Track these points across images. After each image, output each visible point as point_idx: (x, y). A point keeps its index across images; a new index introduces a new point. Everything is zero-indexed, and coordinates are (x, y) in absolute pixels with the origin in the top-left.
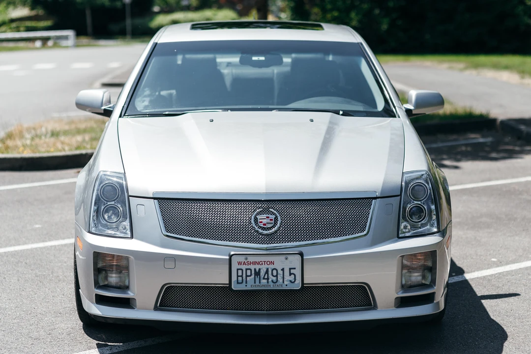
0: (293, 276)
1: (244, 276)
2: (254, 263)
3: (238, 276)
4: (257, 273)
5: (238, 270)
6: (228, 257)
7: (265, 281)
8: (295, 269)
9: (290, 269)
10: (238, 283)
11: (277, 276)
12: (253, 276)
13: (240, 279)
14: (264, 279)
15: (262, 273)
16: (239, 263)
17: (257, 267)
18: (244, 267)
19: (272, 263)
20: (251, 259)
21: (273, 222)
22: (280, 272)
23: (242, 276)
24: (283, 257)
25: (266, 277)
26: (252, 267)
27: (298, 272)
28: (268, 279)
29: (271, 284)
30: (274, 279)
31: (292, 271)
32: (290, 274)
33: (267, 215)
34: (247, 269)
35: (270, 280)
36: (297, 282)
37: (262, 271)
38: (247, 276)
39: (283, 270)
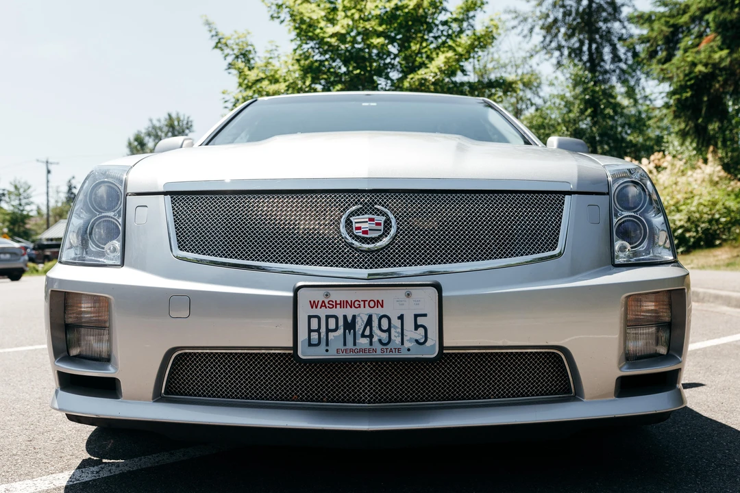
0: (421, 330)
1: (323, 330)
2: (344, 304)
3: (310, 331)
4: (350, 325)
5: (310, 317)
6: (291, 294)
7: (365, 341)
8: (425, 315)
9: (416, 316)
10: (310, 345)
11: (389, 331)
12: (341, 331)
13: (315, 336)
14: (363, 336)
15: (360, 326)
16: (313, 304)
17: (350, 312)
18: (322, 313)
19: (379, 304)
20: (337, 296)
21: (382, 227)
22: (396, 323)
23: (318, 331)
24: (401, 292)
25: (367, 333)
26: (339, 312)
27: (431, 322)
28: (371, 336)
29: (378, 347)
30: (384, 336)
31: (420, 321)
32: (417, 327)
33: (371, 216)
34: (328, 317)
35: (375, 339)
36: (429, 343)
37: (358, 320)
38: (328, 331)
39: (401, 318)
